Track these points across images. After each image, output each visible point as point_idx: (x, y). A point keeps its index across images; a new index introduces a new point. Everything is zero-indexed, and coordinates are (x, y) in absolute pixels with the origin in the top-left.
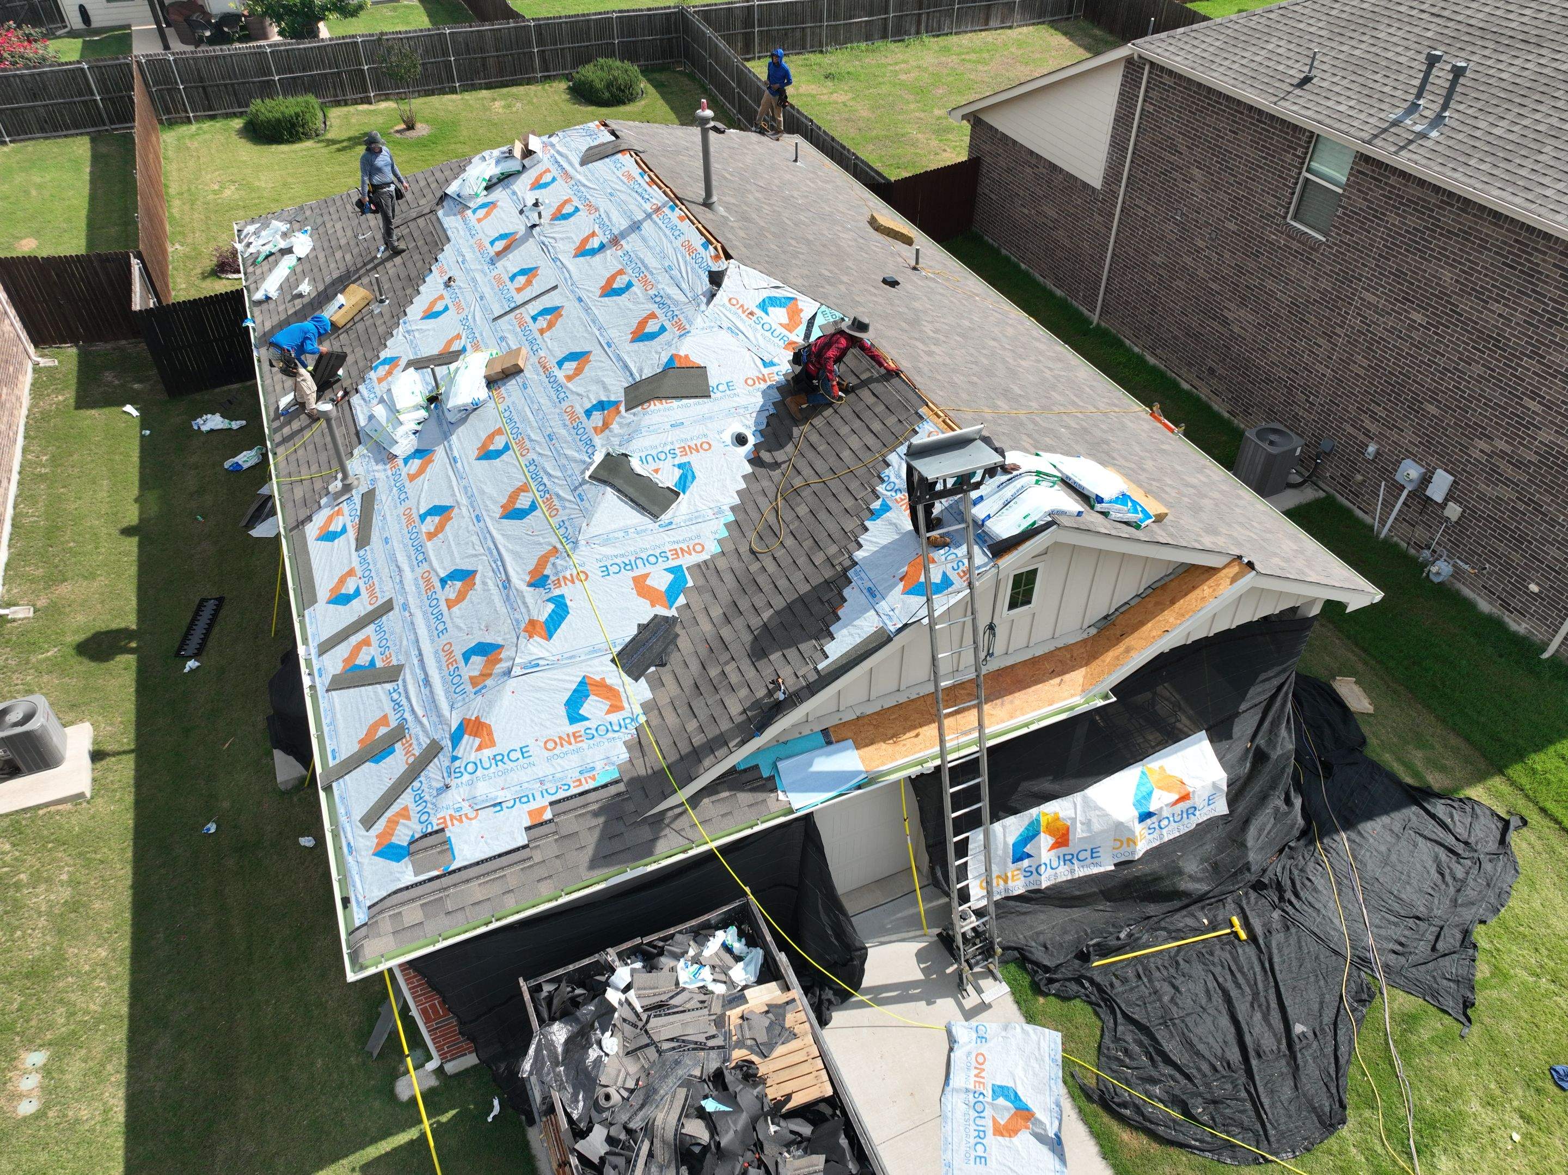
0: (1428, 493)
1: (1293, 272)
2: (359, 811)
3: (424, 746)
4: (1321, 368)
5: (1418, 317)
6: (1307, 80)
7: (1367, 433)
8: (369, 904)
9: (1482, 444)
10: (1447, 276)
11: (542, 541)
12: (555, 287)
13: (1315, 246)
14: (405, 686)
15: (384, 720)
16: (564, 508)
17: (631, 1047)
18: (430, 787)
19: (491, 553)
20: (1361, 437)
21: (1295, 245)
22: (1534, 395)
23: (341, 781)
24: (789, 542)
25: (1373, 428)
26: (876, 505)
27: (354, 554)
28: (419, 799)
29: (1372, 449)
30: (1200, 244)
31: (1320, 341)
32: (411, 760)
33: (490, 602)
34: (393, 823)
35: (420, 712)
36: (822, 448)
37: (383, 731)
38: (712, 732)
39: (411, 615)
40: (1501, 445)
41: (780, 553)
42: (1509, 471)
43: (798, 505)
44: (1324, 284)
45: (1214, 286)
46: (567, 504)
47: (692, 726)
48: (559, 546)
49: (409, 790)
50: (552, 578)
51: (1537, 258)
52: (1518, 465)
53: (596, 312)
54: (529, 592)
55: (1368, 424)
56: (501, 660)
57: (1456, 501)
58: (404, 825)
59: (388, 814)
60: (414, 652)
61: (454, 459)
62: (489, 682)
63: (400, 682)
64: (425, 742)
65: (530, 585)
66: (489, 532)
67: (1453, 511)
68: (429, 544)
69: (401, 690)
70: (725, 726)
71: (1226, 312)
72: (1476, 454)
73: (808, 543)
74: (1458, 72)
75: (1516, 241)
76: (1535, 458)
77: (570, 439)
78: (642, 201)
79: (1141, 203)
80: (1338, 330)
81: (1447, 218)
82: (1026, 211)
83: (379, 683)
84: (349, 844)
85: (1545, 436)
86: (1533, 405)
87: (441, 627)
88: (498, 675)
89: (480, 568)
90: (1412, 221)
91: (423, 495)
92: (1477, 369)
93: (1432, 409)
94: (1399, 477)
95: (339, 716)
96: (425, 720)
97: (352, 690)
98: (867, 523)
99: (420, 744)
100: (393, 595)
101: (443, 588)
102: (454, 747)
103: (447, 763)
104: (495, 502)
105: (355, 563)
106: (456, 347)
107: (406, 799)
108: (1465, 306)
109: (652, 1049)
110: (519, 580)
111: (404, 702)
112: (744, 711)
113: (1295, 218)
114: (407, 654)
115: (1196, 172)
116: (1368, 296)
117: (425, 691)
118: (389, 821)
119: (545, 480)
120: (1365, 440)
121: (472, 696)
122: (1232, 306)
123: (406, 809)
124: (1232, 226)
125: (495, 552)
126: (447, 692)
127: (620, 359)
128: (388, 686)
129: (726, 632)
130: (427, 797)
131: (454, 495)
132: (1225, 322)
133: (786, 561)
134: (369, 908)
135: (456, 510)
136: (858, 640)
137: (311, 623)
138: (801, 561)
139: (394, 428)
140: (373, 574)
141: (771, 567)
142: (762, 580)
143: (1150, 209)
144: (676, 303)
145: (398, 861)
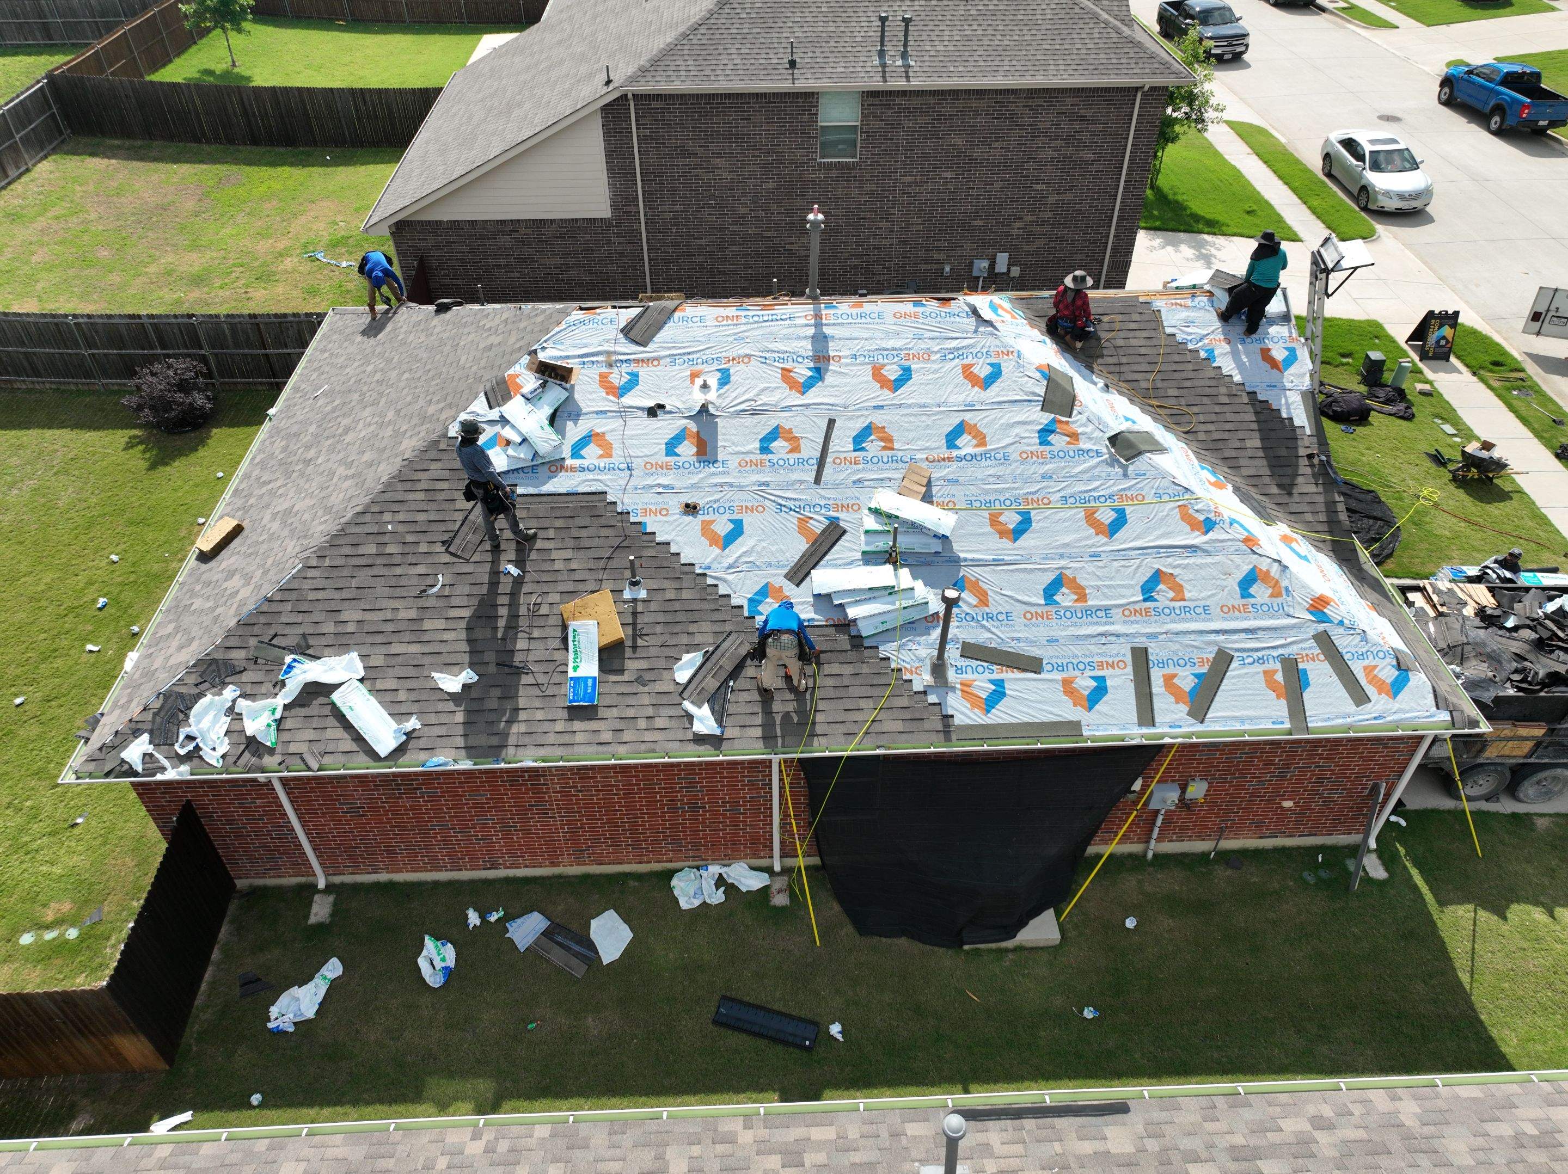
0: (997, 271)
1: (840, 192)
2: (1350, 706)
3: (1315, 644)
4: (887, 242)
5: (948, 175)
6: (792, 64)
7: (938, 262)
8: (1434, 709)
9: (1018, 225)
10: (959, 141)
11: (1165, 513)
12: (831, 423)
13: (851, 167)
14: (1244, 650)
15: (1268, 674)
16: (1142, 489)
17: (1458, 661)
18: (1356, 646)
19: (1147, 554)
20: (935, 266)
21: (834, 173)
22: (1038, 181)
23: (1308, 719)
24: (1195, 409)
25: (941, 256)
26: (1203, 354)
27: (1042, 676)
28: (1362, 656)
29: (947, 269)
30: (742, 211)
31: (880, 225)
32: (1322, 657)
33: (1200, 566)
34: (1374, 680)
35: (1282, 642)
36: (1124, 360)
37: (1279, 677)
38: (1322, 507)
39: (1166, 633)
40: (1029, 218)
41: (1202, 418)
42: (1037, 230)
43: (1166, 392)
44: (868, 188)
45: (769, 234)
46: (1139, 486)
47: (1309, 517)
48: (1180, 503)
49: (1349, 663)
50: (1211, 516)
51: (1012, 107)
52: (1043, 223)
53: (914, 401)
54: (1211, 535)
55: (936, 256)
56: (1268, 571)
57: (1013, 265)
58: (1380, 671)
59: (1363, 682)
60: (1213, 637)
61: (994, 560)
62: (1284, 583)
63: (1236, 654)
64: (1312, 643)
65: (1206, 532)
66: (1118, 551)
67: (1016, 272)
68: (1090, 603)
69: (1245, 655)
70: (1321, 499)
71: (788, 247)
72: (1016, 232)
73: (1205, 400)
74: (907, 21)
75: (996, 103)
76: (1051, 214)
77: (1063, 464)
78: (788, 322)
79: (666, 208)
80: (891, 211)
81: (947, 108)
82: (517, 275)
83: (1226, 672)
84: (1375, 718)
85: (1052, 199)
86: (1040, 187)
87: (1201, 610)
88: (1281, 576)
89: (1156, 566)
90: (922, 120)
91: (1020, 598)
92: (998, 185)
93: (978, 223)
94: (975, 273)
95: (1237, 714)
96: (1289, 640)
97: (1217, 698)
98: (1214, 365)
99: (1310, 648)
100: (1129, 646)
101: (1156, 600)
102: (1330, 621)
103: (1341, 630)
104: (1087, 538)
105: (1058, 676)
106: (818, 526)
107: (1357, 668)
108: (976, 154)
109: (1466, 647)
110: (1197, 539)
111: (1260, 654)
112: (1317, 484)
113: (822, 157)
114: (1209, 643)
115: (718, 161)
116: (907, 179)
117: (1260, 634)
118: (1370, 682)
119: (1096, 494)
120: (939, 267)
121: (1290, 599)
122: (793, 240)
123: (1365, 668)
124: (771, 185)
125: (1145, 551)
126: (1272, 617)
127: (1000, 403)
128: (1233, 666)
129: (1245, 472)
130: (1364, 650)
131: (1045, 570)
132: (791, 253)
133: (1213, 417)
134: (1438, 708)
135: (1067, 572)
136: (1302, 407)
137: (1105, 730)
138: (1217, 409)
139: (913, 598)
140: (1087, 660)
141: (1210, 427)
142: (1217, 436)
143: (678, 208)
144: (971, 346)
145: (1409, 680)
